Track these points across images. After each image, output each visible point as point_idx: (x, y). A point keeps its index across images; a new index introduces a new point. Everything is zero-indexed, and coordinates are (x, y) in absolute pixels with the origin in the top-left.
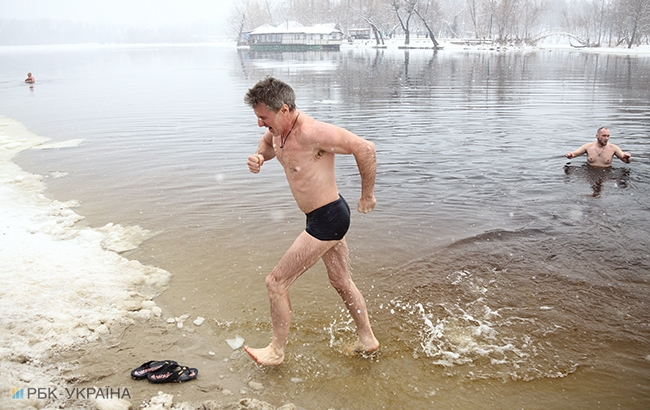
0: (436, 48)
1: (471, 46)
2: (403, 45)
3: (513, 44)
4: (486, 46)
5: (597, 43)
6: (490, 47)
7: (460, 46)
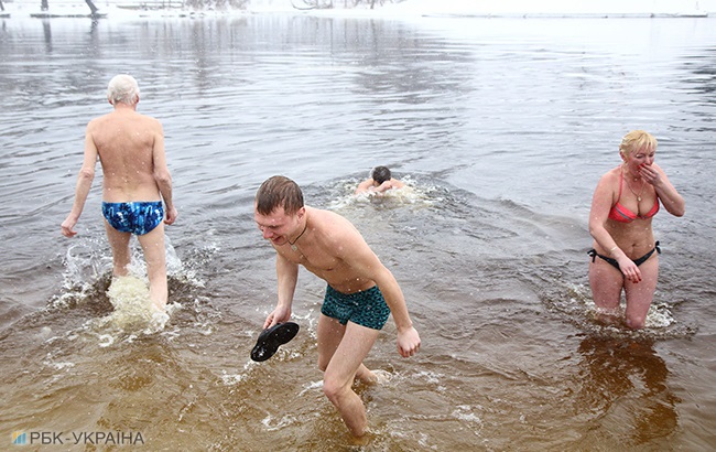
0: (95, 16)
1: (149, 12)
2: (39, 12)
3: (212, 6)
4: (172, 12)
5: (328, 3)
6: (180, 12)
7: (133, 11)
